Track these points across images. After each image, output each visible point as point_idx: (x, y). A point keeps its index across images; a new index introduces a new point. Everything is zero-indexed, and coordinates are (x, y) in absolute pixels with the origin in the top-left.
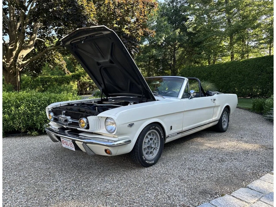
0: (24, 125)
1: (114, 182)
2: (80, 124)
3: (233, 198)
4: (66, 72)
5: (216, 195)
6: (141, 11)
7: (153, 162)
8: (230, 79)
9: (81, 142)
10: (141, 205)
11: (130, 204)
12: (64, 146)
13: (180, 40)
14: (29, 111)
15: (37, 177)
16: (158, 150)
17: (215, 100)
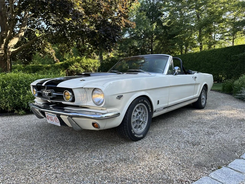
0: (11, 105)
1: (103, 157)
2: (64, 96)
3: (232, 170)
4: (55, 60)
5: (213, 168)
6: (124, 4)
7: (142, 136)
8: (200, 67)
9: (67, 115)
10: (134, 181)
11: (122, 181)
12: (49, 121)
13: (157, 32)
14: (15, 91)
15: (19, 154)
16: (146, 124)
17: (196, 78)
